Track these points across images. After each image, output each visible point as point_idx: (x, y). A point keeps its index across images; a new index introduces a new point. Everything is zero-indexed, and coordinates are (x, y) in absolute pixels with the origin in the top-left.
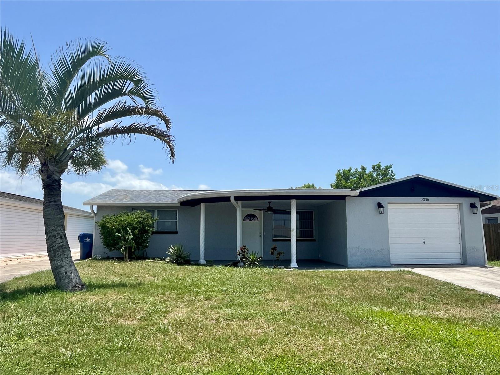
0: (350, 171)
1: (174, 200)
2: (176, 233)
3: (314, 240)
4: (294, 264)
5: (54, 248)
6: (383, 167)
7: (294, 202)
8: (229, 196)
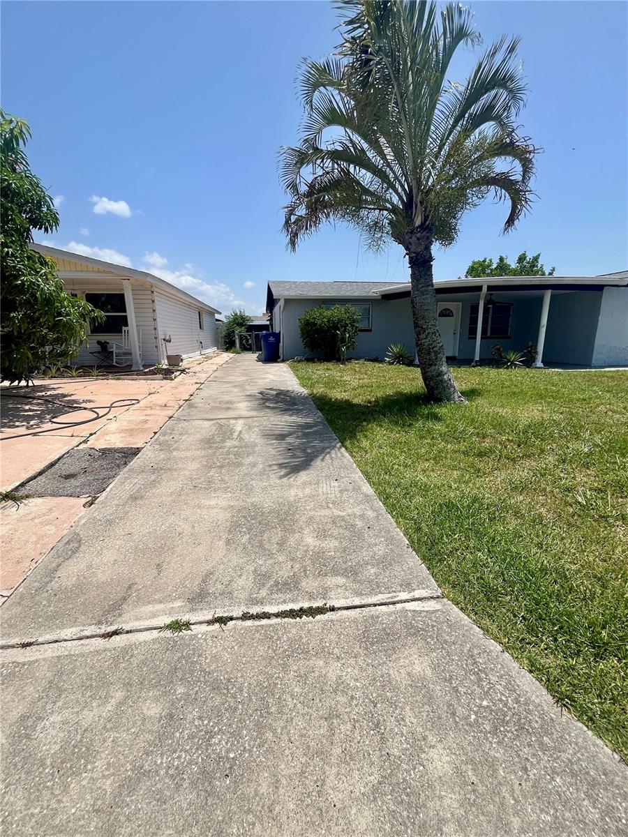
0: (485, 261)
1: (374, 292)
2: (370, 330)
3: (509, 338)
4: (539, 363)
6: (529, 257)
8: (480, 285)
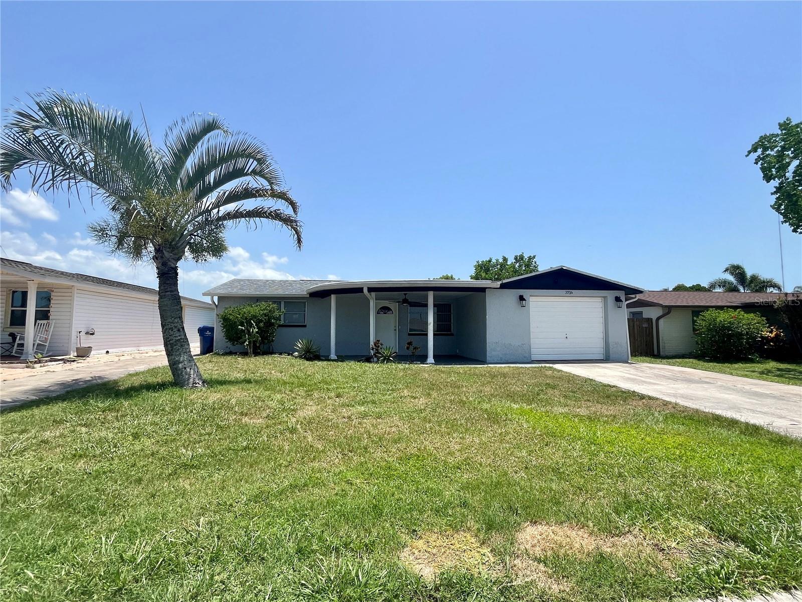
0: (490, 261)
1: (303, 291)
2: (305, 326)
3: (452, 335)
4: (431, 359)
5: (171, 342)
6: (526, 256)
7: (431, 295)
8: (361, 286)
